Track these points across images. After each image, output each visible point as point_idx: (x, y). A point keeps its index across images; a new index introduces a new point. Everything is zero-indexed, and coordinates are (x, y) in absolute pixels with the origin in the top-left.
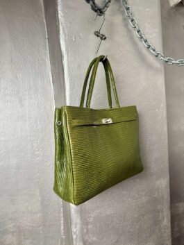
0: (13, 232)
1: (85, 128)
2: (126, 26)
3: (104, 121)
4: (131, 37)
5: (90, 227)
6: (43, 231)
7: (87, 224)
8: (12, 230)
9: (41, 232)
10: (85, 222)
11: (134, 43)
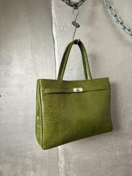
0: (30, 158)
1: (55, 95)
2: (106, 12)
3: (75, 90)
4: (111, 21)
5: (71, 166)
6: (49, 161)
7: (69, 163)
8: (30, 156)
9: (47, 161)
10: (68, 162)
11: (113, 26)
